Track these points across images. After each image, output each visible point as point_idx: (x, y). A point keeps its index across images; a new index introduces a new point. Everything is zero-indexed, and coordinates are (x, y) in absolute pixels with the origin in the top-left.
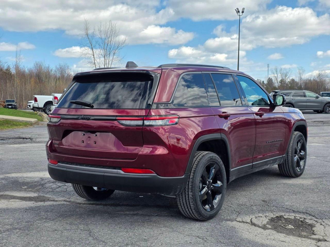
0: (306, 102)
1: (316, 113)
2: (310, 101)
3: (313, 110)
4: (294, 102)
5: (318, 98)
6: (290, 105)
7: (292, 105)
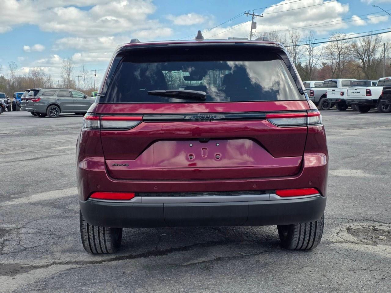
0: (74, 103)
1: (82, 115)
2: (77, 101)
3: (74, 113)
4: (59, 103)
5: (86, 98)
6: (55, 106)
7: (57, 106)
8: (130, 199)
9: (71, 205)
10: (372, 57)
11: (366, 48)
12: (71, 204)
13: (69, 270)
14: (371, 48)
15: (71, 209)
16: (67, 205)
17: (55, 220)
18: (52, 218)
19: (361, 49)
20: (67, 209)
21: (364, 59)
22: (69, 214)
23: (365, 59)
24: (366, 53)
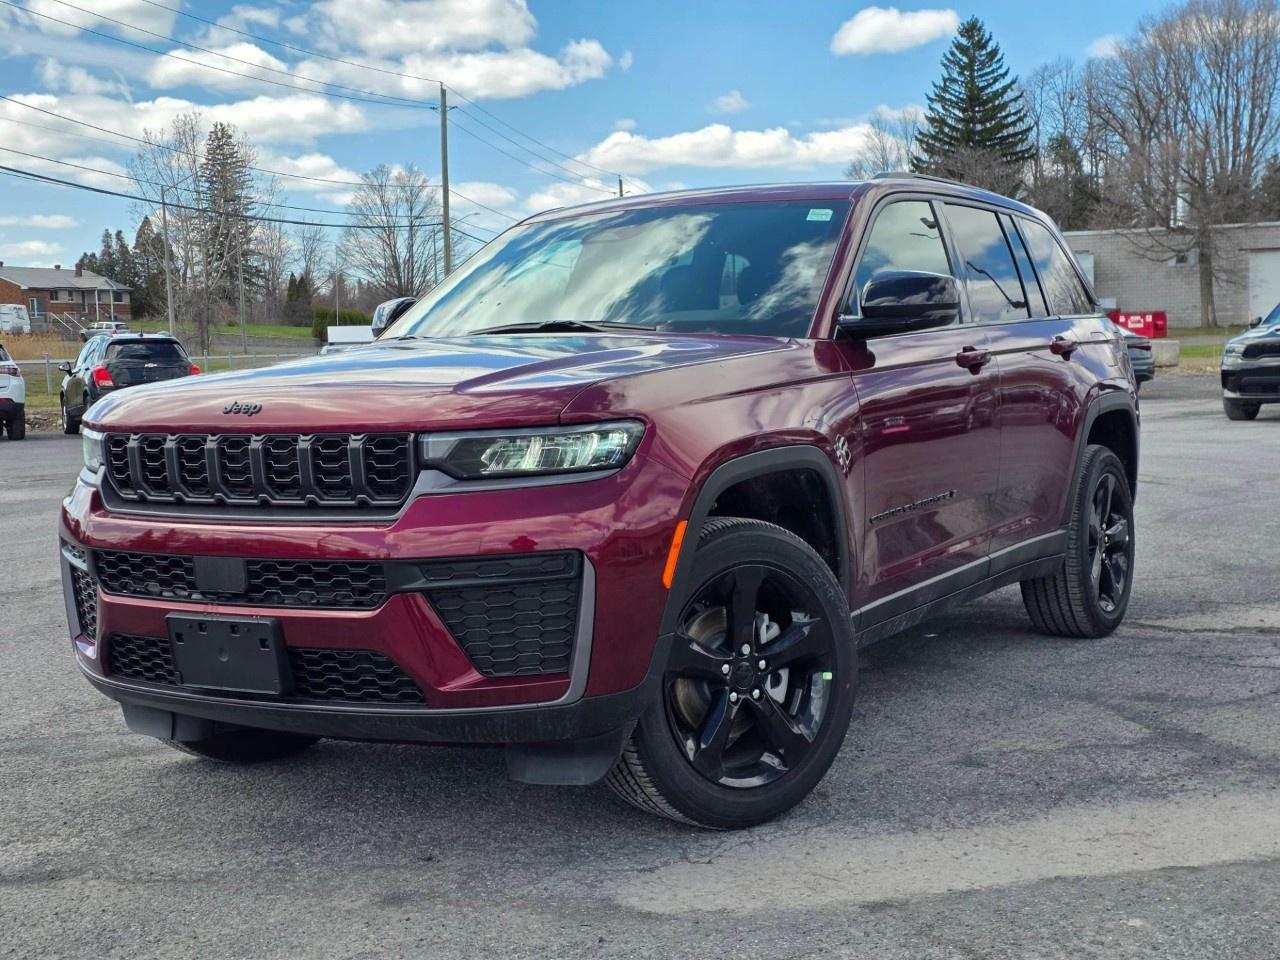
9: (1129, 735)
12: (1127, 742)
13: (1160, 618)
15: (1132, 725)
16: (1143, 742)
17: (1192, 693)
18: (1202, 698)
20: (1148, 727)
22: (1141, 706)
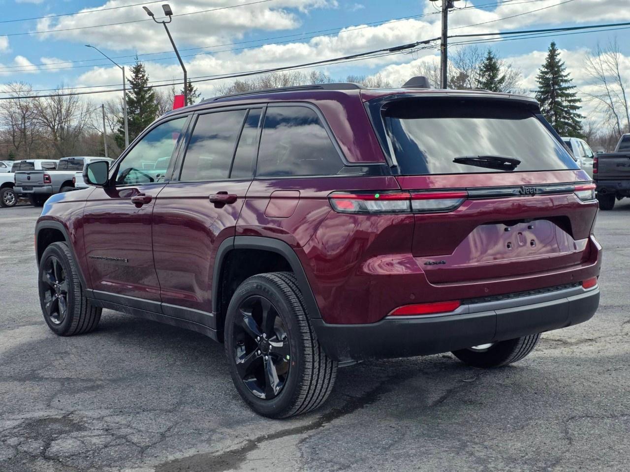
8: (452, 310)
10: (66, 124)
11: (56, 110)
14: (63, 111)
19: (49, 110)
21: (54, 126)
23: (56, 127)
24: (57, 118)
